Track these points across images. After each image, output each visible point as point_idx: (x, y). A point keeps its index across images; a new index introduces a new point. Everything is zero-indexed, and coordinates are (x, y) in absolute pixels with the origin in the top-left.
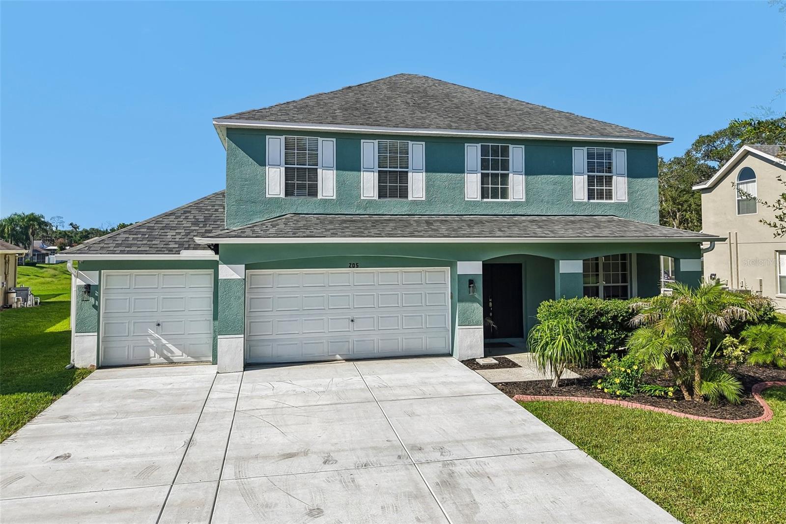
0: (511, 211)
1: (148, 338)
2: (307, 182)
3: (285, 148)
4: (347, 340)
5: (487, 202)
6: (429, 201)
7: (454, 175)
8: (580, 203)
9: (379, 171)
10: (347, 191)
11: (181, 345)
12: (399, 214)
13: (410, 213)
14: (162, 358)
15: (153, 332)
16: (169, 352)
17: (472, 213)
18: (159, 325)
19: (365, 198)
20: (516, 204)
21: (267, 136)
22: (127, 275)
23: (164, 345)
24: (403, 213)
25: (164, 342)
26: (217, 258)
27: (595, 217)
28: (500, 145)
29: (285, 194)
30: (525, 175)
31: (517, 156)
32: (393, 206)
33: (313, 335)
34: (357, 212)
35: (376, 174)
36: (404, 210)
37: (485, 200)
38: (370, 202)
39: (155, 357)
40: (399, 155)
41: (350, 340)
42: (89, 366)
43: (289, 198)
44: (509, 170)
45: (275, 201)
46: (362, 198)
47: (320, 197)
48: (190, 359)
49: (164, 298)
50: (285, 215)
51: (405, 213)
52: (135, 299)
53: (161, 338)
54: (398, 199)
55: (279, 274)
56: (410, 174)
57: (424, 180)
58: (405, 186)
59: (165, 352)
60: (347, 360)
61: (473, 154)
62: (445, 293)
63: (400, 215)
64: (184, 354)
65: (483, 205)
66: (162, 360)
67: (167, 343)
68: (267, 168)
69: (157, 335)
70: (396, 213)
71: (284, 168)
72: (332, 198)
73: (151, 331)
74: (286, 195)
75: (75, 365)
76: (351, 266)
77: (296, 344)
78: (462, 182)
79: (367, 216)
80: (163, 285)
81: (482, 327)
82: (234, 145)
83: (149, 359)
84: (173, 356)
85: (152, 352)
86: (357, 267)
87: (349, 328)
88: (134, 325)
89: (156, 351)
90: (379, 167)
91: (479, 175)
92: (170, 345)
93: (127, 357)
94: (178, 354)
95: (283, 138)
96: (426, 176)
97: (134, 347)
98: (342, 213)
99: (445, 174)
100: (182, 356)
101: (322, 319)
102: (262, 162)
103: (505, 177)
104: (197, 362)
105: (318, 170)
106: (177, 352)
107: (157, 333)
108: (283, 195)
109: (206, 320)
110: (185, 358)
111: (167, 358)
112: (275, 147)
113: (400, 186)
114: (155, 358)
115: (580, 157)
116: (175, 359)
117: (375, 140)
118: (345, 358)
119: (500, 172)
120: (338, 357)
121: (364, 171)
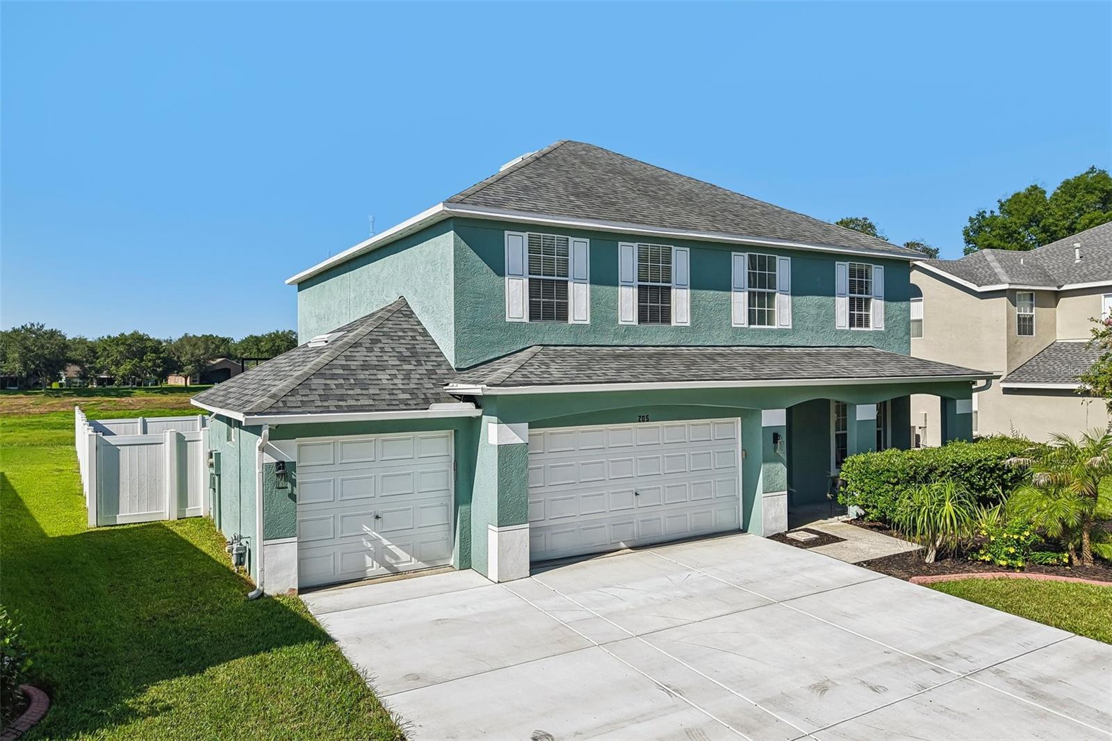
0: (778, 341)
1: (363, 539)
2: (555, 300)
3: (529, 250)
4: (631, 521)
5: (753, 330)
6: (695, 327)
7: (720, 293)
8: (842, 331)
9: (639, 285)
10: (603, 312)
11: (409, 545)
12: (662, 344)
13: (673, 343)
14: (382, 568)
15: (369, 529)
16: (393, 558)
17: (740, 344)
18: (377, 517)
19: (624, 323)
20: (783, 332)
21: (505, 232)
22: (330, 444)
23: (385, 547)
24: (666, 344)
25: (386, 542)
26: (478, 412)
27: (857, 349)
28: (767, 255)
29: (530, 317)
30: (791, 295)
31: (783, 268)
32: (656, 335)
33: (592, 517)
34: (615, 342)
35: (636, 290)
36: (667, 339)
37: (752, 326)
38: (629, 328)
39: (372, 567)
40: (649, 264)
41: (635, 521)
42: (287, 591)
43: (534, 323)
44: (775, 289)
45: (517, 326)
46: (620, 323)
47: (571, 321)
48: (421, 565)
49: (384, 476)
50: (530, 347)
51: (669, 344)
52: (343, 480)
53: (380, 537)
54: (660, 325)
55: (551, 434)
56: (673, 291)
57: (689, 298)
58: (668, 307)
59: (387, 558)
60: (634, 548)
61: (740, 265)
62: (734, 451)
63: (663, 346)
64: (413, 559)
65: (750, 332)
66: (383, 570)
67: (390, 543)
68: (506, 278)
69: (374, 533)
70: (658, 344)
71: (527, 280)
72: (584, 323)
73: (366, 528)
74: (531, 319)
75: (265, 591)
76: (641, 419)
77: (573, 531)
78: (729, 302)
79: (627, 348)
80: (383, 456)
81: (786, 492)
82: (463, 242)
83: (365, 570)
84: (397, 563)
85: (368, 560)
86: (647, 421)
87: (633, 505)
88: (342, 521)
89: (374, 558)
90: (639, 281)
91: (747, 293)
92: (394, 546)
93: (332, 571)
94: (406, 560)
95: (526, 235)
96: (691, 294)
97: (342, 554)
98: (597, 344)
99: (712, 292)
100: (411, 561)
101: (602, 494)
102: (501, 272)
103: (771, 296)
104: (431, 568)
105: (569, 283)
106: (404, 556)
107: (375, 531)
108: (526, 319)
109: (442, 505)
110: (415, 564)
111: (389, 567)
112: (516, 247)
113: (661, 307)
114: (374, 568)
115: (842, 272)
116: (401, 567)
117: (635, 242)
118: (630, 546)
119: (767, 290)
120: (622, 545)
121: (622, 286)
